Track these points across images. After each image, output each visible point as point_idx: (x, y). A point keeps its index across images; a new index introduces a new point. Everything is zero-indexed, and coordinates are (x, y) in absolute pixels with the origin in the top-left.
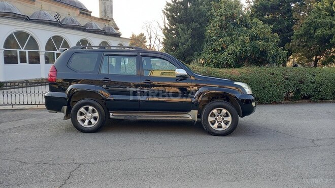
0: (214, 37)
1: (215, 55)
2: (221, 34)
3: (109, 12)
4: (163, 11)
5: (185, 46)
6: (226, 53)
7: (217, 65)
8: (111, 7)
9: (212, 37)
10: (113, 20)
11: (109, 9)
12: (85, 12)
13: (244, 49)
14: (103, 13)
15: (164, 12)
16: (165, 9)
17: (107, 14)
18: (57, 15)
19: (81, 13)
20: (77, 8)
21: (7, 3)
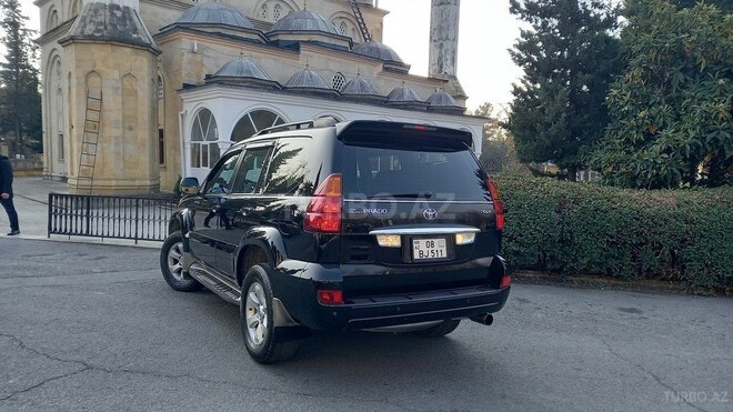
0: (626, 108)
1: (629, 153)
2: (647, 97)
3: (449, 62)
4: (510, 50)
5: (553, 130)
6: (657, 148)
7: (633, 182)
8: (454, 52)
9: (623, 107)
10: (455, 78)
11: (449, 57)
12: (395, 67)
13: (709, 137)
14: (436, 67)
15: (513, 54)
16: (515, 46)
17: (444, 66)
18: (339, 78)
19: (385, 69)
20: (379, 60)
21: (246, 61)
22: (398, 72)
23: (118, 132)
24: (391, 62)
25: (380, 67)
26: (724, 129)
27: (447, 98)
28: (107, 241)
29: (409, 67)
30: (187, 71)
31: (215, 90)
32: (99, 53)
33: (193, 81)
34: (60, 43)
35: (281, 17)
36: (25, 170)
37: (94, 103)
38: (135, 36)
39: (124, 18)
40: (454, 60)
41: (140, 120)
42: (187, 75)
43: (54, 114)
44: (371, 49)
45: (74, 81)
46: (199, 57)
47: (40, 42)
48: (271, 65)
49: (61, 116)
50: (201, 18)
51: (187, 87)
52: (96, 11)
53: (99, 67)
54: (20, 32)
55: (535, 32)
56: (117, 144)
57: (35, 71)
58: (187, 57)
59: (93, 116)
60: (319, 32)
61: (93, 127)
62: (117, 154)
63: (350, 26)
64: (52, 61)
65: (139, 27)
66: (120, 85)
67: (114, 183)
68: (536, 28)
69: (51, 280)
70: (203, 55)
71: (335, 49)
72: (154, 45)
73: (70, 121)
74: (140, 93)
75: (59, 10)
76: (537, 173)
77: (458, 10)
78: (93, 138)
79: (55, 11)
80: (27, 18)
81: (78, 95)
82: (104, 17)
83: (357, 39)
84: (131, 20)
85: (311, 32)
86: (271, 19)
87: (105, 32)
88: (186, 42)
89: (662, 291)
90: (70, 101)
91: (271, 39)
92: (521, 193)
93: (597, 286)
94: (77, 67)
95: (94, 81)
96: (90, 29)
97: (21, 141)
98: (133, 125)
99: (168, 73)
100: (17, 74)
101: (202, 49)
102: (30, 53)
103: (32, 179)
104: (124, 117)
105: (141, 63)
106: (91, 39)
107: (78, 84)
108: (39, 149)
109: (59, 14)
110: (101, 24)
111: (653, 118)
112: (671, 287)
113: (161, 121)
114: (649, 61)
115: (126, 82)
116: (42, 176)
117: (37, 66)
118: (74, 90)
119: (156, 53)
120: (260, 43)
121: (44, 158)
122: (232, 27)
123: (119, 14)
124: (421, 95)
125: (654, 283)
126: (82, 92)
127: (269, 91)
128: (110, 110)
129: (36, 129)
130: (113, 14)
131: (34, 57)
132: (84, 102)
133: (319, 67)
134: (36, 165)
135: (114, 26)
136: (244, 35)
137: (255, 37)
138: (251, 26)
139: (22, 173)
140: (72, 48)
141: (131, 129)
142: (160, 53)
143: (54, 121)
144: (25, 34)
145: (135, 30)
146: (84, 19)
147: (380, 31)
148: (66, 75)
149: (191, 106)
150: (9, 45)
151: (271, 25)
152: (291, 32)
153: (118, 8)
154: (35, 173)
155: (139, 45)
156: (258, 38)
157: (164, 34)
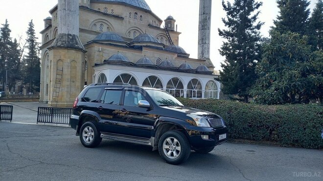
0: (262, 73)
1: (264, 90)
3: (206, 53)
4: (219, 50)
5: (235, 82)
6: (273, 88)
9: (260, 72)
10: (209, 59)
11: (206, 51)
12: (183, 55)
13: (292, 84)
14: (201, 55)
15: (220, 51)
16: (221, 48)
17: (204, 54)
18: (159, 60)
19: (178, 56)
20: (175, 52)
21: (120, 54)
22: (184, 57)
23: (68, 83)
24: (182, 53)
25: (176, 56)
26: (298, 81)
27: (205, 67)
28: (59, 125)
29: (189, 55)
30: (97, 59)
31: (107, 66)
32: (62, 52)
33: (99, 63)
34: (48, 49)
35: (136, 36)
36: (33, 99)
37: (60, 72)
38: (77, 46)
39: (73, 39)
40: (208, 52)
41: (77, 78)
42: (97, 60)
43: (45, 76)
44: (173, 48)
45: (52, 64)
46: (101, 53)
47: (41, 48)
48: (130, 56)
49: (47, 77)
50: (103, 38)
51: (96, 65)
52: (62, 37)
53: (62, 58)
54: (34, 44)
55: (229, 43)
56: (67, 88)
57: (39, 59)
58: (97, 53)
59: (59, 77)
60: (151, 42)
61: (59, 81)
62: (67, 92)
63: (165, 39)
64: (45, 55)
65: (78, 42)
66: (70, 65)
67: (66, 103)
68: (229, 41)
69: (35, 138)
70: (103, 52)
71: (157, 49)
72: (84, 49)
73: (50, 79)
74: (78, 68)
75: (49, 35)
76: (232, 99)
77: (210, 32)
78: (58, 86)
79: (48, 36)
80: (37, 38)
81: (54, 68)
82: (65, 39)
83: (168, 44)
84: (75, 39)
85: (147, 42)
86: (132, 37)
87: (65, 45)
88: (97, 48)
89: (270, 145)
90: (50, 71)
91: (131, 46)
92: (215, 106)
93: (244, 143)
94: (54, 58)
95: (60, 63)
96: (59, 44)
97: (32, 87)
98: (74, 80)
99: (89, 60)
100: (32, 60)
101: (103, 50)
102: (37, 52)
103: (35, 102)
104: (71, 77)
105: (78, 56)
106: (60, 47)
107: (54, 65)
108: (38, 90)
109: (49, 37)
110: (64, 41)
111: (271, 76)
112: (275, 144)
113: (86, 78)
114: (269, 55)
115: (72, 64)
116: (39, 101)
117: (40, 57)
118: (52, 67)
119: (85, 52)
120: (126, 47)
121: (40, 94)
122: (115, 41)
123: (71, 37)
124: (193, 66)
125: (269, 142)
126: (55, 67)
127: (129, 66)
128: (66, 75)
129: (38, 82)
130: (68, 38)
131: (39, 53)
132: (56, 72)
133: (150, 56)
134: (37, 97)
135: (69, 42)
136: (120, 44)
137: (124, 45)
138: (123, 40)
139: (31, 100)
140: (52, 51)
141: (73, 82)
142: (86, 52)
143: (45, 78)
144: (36, 44)
145: (77, 43)
146: (57, 39)
147: (177, 40)
148: (50, 61)
149: (97, 72)
150: (29, 49)
151: (132, 39)
152: (139, 43)
153: (71, 35)
154: (37, 100)
155: (78, 49)
156: (126, 45)
157: (89, 44)
